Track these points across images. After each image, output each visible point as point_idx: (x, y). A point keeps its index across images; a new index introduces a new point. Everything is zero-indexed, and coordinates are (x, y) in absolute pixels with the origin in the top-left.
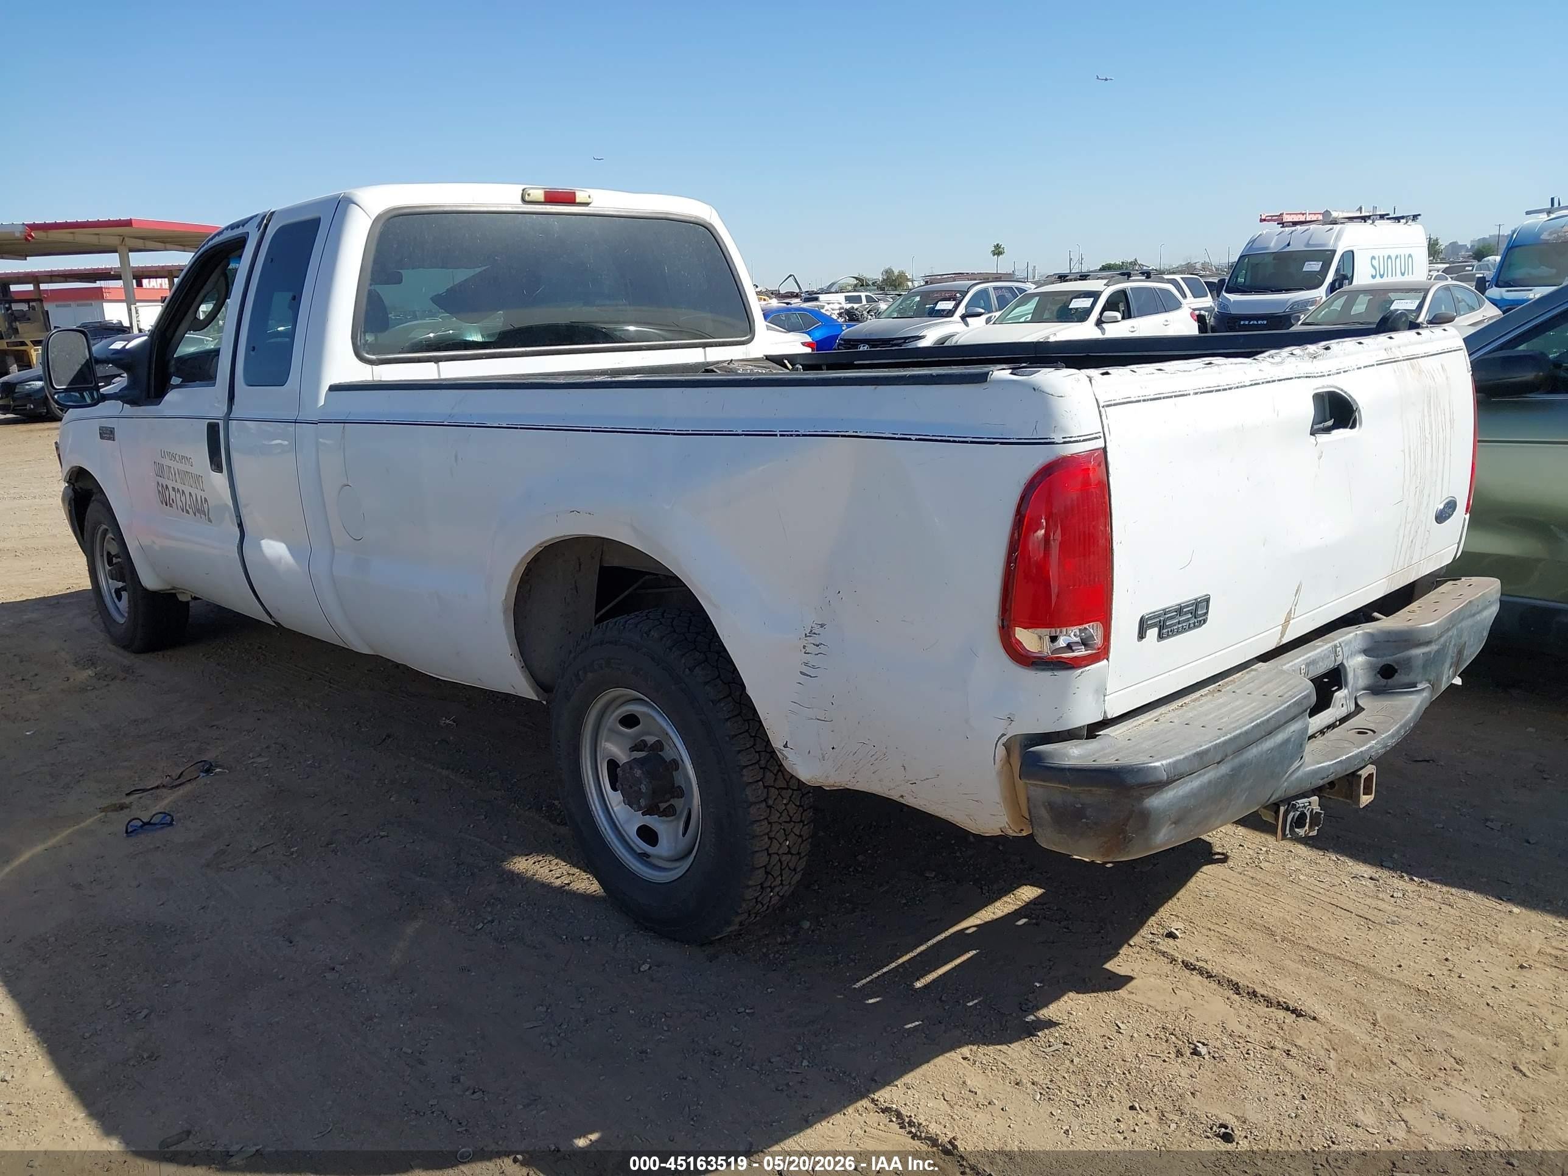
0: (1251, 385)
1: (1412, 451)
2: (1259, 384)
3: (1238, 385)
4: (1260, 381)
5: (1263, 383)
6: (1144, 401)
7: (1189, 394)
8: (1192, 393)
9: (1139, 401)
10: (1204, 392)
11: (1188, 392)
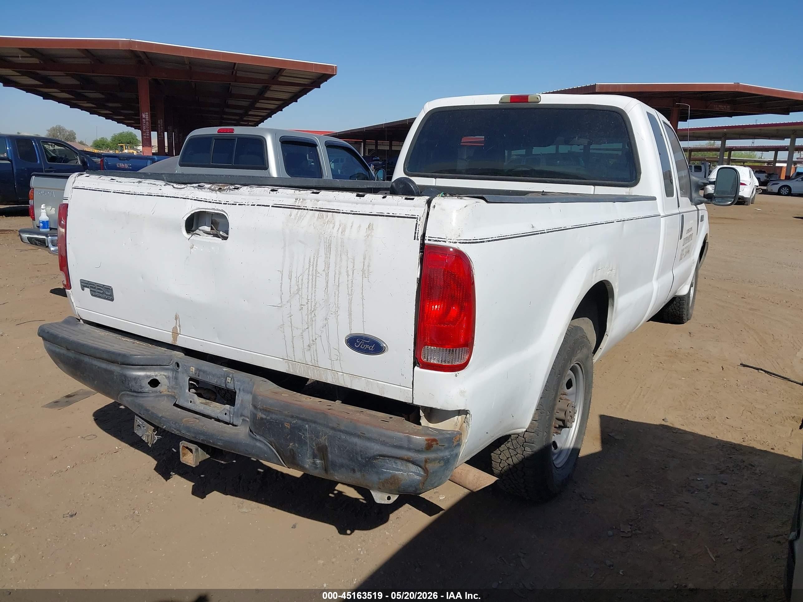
0: (147, 195)
1: (294, 275)
2: (152, 195)
3: (139, 193)
4: (153, 194)
5: (154, 196)
6: (89, 190)
7: (111, 192)
8: (112, 191)
9: (87, 189)
10: (119, 193)
11: (110, 191)
